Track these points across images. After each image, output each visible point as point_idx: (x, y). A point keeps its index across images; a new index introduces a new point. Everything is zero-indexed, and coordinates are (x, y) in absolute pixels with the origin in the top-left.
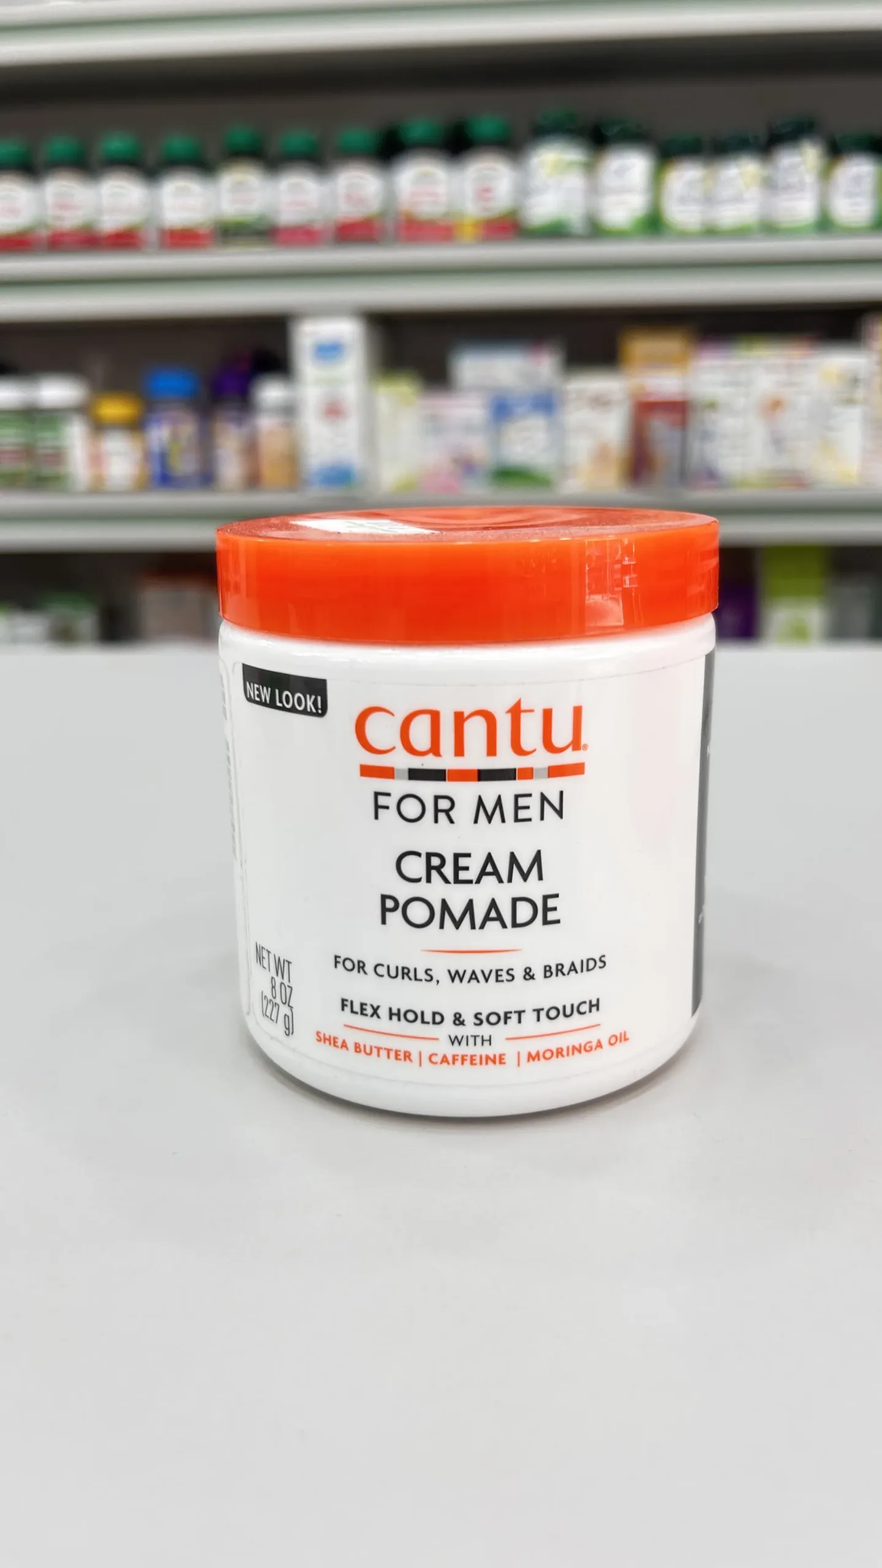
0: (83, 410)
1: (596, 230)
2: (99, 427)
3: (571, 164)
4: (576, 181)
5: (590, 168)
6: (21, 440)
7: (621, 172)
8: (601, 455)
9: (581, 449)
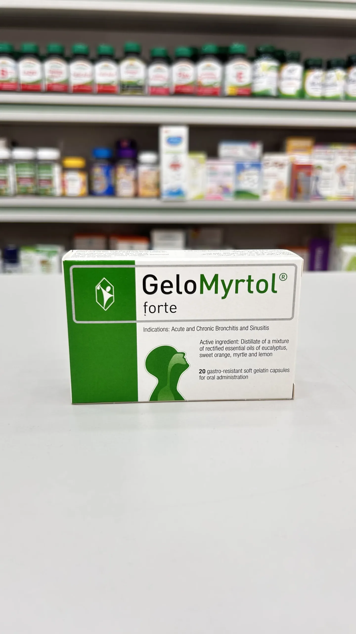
0: (60, 161)
1: (279, 96)
2: (65, 170)
3: (272, 67)
4: (273, 74)
5: (279, 70)
6: (31, 173)
7: (291, 71)
8: (279, 187)
9: (271, 184)
